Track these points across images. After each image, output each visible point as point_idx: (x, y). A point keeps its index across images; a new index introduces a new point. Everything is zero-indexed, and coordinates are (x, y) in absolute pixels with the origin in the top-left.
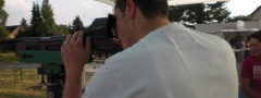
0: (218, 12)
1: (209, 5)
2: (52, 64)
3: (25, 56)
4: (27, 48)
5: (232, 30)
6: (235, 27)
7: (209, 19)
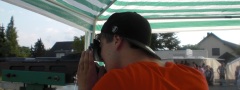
0: (169, 41)
1: (161, 35)
2: (36, 84)
3: (9, 76)
4: (11, 68)
5: (182, 58)
6: (184, 55)
7: (161, 47)
